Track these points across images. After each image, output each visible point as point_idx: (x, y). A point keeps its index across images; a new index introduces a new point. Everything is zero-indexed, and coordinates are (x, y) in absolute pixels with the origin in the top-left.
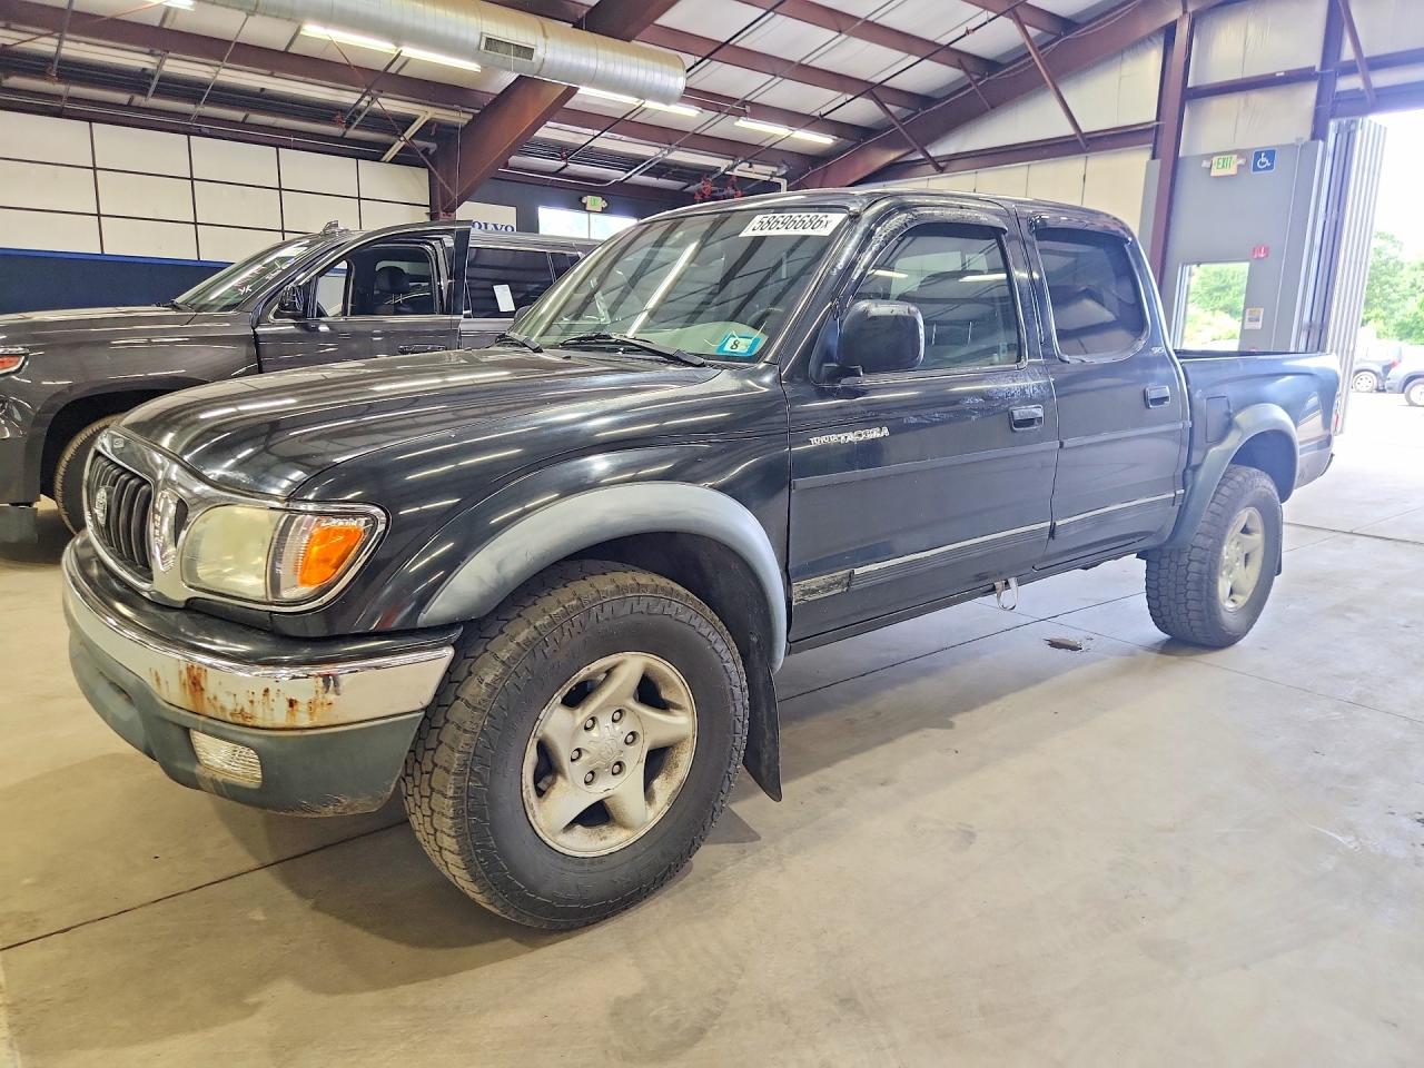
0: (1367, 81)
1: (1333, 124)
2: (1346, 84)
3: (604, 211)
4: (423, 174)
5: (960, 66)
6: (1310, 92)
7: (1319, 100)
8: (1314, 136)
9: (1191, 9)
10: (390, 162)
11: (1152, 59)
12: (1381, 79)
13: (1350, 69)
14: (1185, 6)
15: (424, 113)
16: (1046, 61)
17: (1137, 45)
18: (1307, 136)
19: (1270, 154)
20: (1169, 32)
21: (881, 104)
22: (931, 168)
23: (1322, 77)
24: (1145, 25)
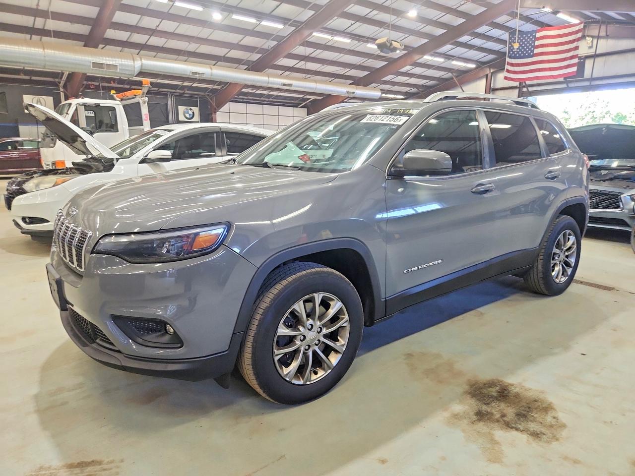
0: (528, 89)
2: (525, 89)
4: (306, 109)
5: (439, 81)
6: (517, 91)
7: (519, 93)
9: (491, 71)
10: (301, 107)
11: (483, 82)
12: (530, 89)
13: (524, 87)
15: (313, 98)
16: (458, 81)
17: (480, 78)
20: (487, 75)
23: (520, 88)
24: (482, 74)
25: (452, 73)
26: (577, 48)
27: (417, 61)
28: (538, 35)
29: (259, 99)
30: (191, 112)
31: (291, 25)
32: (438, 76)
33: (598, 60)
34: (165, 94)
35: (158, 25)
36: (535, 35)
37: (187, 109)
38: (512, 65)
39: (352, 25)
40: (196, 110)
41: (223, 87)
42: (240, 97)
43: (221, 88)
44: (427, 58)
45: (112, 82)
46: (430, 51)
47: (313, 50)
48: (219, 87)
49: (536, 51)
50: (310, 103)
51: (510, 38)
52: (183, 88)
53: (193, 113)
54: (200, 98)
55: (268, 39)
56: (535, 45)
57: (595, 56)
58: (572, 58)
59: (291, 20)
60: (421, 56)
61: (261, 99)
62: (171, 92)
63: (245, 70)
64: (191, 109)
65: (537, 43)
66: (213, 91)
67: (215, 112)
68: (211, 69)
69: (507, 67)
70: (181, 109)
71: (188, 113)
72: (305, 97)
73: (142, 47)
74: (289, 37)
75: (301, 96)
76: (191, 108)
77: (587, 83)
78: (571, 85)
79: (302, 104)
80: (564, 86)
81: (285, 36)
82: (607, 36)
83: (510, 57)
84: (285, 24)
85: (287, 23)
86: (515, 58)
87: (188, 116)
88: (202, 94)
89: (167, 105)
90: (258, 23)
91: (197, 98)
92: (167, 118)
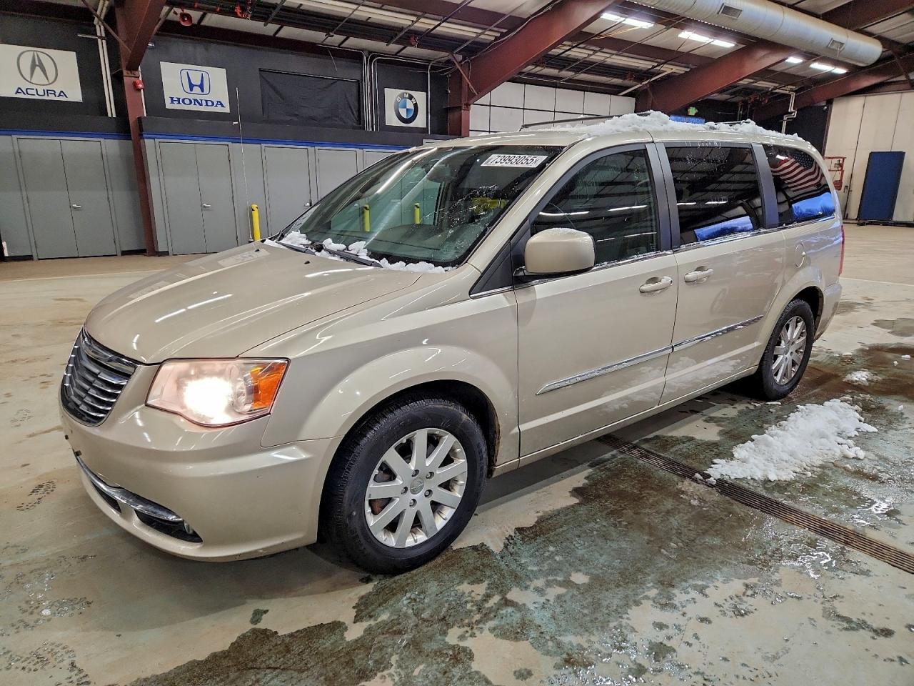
3: (696, 116)
15: (671, 69)
22: (908, 86)
30: (410, 105)
37: (402, 96)
40: (420, 97)
50: (653, 86)
52: (408, 36)
53: (416, 105)
61: (561, 72)
62: (370, 52)
64: (411, 97)
66: (473, 49)
67: (468, 105)
70: (392, 95)
71: (405, 107)
76: (412, 93)
87: (404, 114)
89: (359, 84)
91: (425, 67)
92: (360, 119)
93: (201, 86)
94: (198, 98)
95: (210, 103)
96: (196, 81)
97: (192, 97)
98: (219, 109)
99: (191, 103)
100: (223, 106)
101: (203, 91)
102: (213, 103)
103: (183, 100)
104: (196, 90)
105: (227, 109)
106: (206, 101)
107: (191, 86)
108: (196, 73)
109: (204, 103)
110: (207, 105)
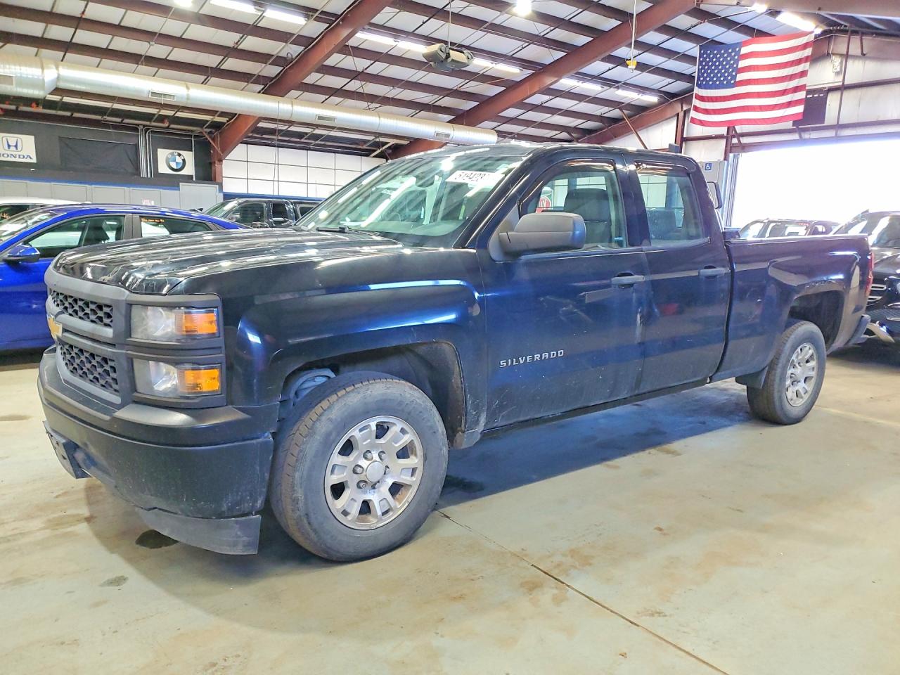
0: (739, 140)
1: (731, 155)
2: (735, 141)
5: (601, 122)
6: (724, 141)
7: (726, 146)
8: (725, 160)
9: (685, 109)
11: (672, 125)
12: (745, 140)
13: (734, 136)
14: (682, 108)
15: (392, 142)
16: (632, 123)
17: (667, 119)
18: (722, 159)
19: (710, 164)
20: (678, 115)
21: (570, 134)
23: (727, 138)
24: (670, 112)
25: (621, 109)
26: (803, 74)
27: (551, 87)
28: (744, 50)
29: (298, 140)
30: (179, 160)
31: (317, 19)
32: (599, 114)
33: (848, 95)
34: (135, 129)
35: (84, 11)
36: (740, 50)
37: (172, 154)
38: (702, 99)
39: (424, 23)
40: (189, 156)
41: (230, 119)
42: (264, 136)
43: (228, 121)
44: (567, 83)
45: (34, 105)
46: (569, 72)
47: (368, 62)
48: (224, 120)
49: (740, 77)
50: (390, 151)
51: (701, 55)
52: (162, 118)
53: (184, 160)
54: (195, 136)
55: (286, 42)
56: (739, 67)
57: (844, 88)
58: (796, 89)
59: (317, 10)
60: (556, 79)
61: (303, 140)
62: (144, 126)
63: (259, 92)
64: (179, 155)
65: (742, 64)
66: (216, 125)
67: (220, 161)
68: (188, 88)
69: (696, 102)
70: (163, 154)
72: (377, 140)
73: (67, 47)
74: (321, 39)
75: (370, 138)
76: (181, 152)
77: (831, 133)
78: (806, 136)
79: (375, 151)
80: (796, 136)
81: (315, 37)
82: (863, 55)
83: (699, 86)
84: (307, 17)
85: (312, 16)
86: (707, 87)
87: (174, 165)
88: (197, 129)
89: (136, 147)
90: (260, 14)
91: (190, 136)
92: (138, 169)
93: (16, 146)
94: (14, 153)
95: (22, 157)
96: (12, 143)
97: (9, 153)
98: (28, 160)
99: (8, 156)
100: (31, 158)
101: (17, 149)
102: (24, 157)
103: (3, 155)
104: (13, 148)
105: (34, 160)
106: (19, 155)
107: (9, 146)
108: (12, 138)
109: (18, 156)
110: (19, 157)
